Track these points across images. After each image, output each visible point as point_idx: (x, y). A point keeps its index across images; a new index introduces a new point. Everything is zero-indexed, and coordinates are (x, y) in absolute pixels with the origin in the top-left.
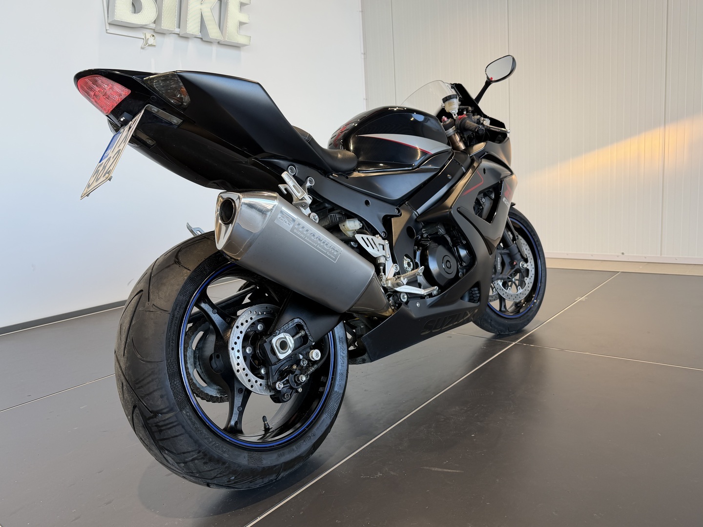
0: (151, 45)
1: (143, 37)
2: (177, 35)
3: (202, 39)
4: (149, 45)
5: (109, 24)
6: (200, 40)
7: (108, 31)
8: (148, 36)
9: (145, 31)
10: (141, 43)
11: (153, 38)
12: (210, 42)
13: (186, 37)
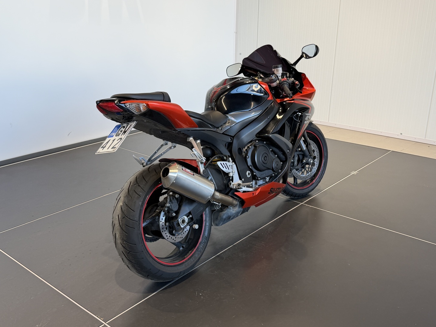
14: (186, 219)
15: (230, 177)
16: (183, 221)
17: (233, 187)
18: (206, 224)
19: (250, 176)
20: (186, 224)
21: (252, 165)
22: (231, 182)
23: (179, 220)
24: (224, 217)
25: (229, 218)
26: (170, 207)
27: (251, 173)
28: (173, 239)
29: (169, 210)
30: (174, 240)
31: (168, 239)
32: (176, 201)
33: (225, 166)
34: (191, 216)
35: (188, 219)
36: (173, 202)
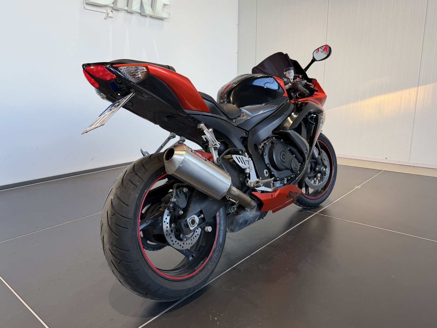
0: (111, 17)
1: (106, 12)
2: (126, 11)
3: (140, 14)
4: (109, 17)
5: (86, 4)
6: (139, 14)
7: (85, 8)
8: (109, 11)
9: (107, 8)
10: (104, 15)
11: (112, 12)
12: (145, 16)
13: (131, 13)
14: (197, 219)
15: (246, 174)
16: (193, 222)
17: (251, 185)
18: (220, 228)
19: (268, 175)
20: (196, 226)
21: (270, 164)
22: (248, 179)
23: (188, 220)
24: (241, 221)
25: (246, 223)
26: (177, 203)
27: (268, 172)
28: (180, 245)
29: (176, 207)
30: (182, 246)
31: (173, 244)
32: (184, 196)
33: (241, 161)
34: (202, 216)
35: (199, 219)
36: (180, 196)
